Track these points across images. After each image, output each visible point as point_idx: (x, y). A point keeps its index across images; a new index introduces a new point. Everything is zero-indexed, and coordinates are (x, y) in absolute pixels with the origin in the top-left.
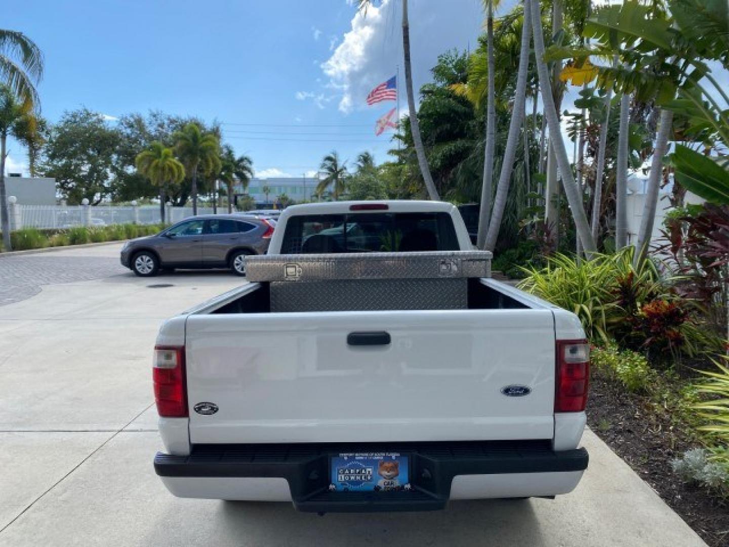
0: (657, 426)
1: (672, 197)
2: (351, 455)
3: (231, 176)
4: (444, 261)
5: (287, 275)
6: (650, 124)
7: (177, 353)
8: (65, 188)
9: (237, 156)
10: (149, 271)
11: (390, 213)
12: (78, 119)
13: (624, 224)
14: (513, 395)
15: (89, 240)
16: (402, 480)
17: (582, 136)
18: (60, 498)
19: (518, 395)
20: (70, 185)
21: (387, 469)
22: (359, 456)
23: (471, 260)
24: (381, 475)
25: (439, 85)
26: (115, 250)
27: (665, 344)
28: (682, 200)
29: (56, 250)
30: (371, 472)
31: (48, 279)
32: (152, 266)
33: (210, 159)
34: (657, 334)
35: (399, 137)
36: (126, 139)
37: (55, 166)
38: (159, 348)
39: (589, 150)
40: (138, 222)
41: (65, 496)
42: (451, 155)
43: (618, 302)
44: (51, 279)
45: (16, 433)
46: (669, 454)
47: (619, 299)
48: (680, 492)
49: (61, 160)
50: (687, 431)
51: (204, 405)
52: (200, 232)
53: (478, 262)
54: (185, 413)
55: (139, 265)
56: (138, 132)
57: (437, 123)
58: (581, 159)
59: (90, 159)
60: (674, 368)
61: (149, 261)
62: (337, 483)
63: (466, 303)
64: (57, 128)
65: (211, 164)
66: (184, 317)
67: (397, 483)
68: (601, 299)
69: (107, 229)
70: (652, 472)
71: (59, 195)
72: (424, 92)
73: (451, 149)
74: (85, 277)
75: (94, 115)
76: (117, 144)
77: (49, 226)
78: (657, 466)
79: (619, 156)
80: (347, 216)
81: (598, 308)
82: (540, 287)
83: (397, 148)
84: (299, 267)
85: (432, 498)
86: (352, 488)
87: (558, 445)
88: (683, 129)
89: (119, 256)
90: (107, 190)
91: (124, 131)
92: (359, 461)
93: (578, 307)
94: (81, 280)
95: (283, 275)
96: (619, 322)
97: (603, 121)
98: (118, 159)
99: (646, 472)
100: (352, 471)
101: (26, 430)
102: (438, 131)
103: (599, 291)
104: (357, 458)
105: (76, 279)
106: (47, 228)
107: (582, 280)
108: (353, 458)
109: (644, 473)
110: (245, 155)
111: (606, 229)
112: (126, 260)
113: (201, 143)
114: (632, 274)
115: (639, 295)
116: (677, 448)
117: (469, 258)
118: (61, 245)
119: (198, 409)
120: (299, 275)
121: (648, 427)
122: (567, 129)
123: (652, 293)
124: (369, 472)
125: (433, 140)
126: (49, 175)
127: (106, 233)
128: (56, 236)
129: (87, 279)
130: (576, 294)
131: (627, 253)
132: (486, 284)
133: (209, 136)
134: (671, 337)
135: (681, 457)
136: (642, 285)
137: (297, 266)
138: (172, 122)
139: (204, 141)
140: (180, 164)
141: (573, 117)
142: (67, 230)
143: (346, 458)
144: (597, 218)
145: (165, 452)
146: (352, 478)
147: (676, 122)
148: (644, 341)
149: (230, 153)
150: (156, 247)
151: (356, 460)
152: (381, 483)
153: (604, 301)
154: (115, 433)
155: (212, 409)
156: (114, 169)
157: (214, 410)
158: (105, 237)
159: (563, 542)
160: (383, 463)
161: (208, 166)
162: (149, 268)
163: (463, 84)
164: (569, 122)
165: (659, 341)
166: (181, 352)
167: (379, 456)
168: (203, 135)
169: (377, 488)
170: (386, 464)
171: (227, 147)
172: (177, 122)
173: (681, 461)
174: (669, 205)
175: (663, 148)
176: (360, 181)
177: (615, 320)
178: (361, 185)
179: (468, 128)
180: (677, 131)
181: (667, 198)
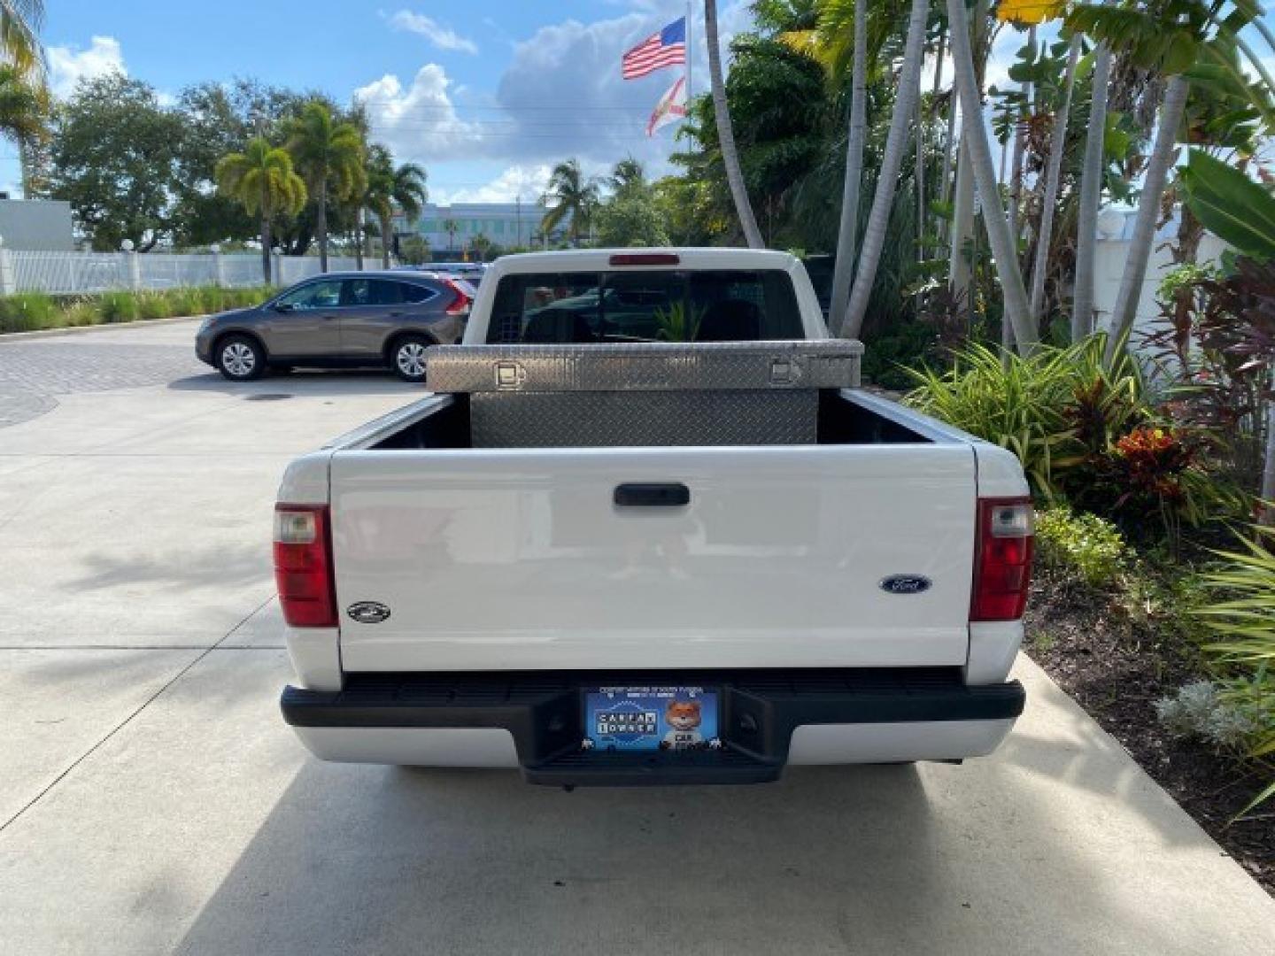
0: (1134, 643)
1: (1176, 246)
2: (620, 689)
3: (387, 202)
4: (779, 358)
5: (500, 382)
6: (1142, 112)
7: (316, 517)
8: (88, 221)
9: (397, 164)
10: (248, 370)
11: (681, 271)
12: (104, 92)
13: (1088, 293)
14: (899, 591)
15: (136, 315)
16: (706, 731)
17: (1020, 135)
18: (118, 759)
19: (908, 591)
20: (98, 215)
21: (683, 715)
22: (633, 693)
23: (825, 357)
24: (670, 723)
25: (766, 35)
26: (185, 333)
27: (1153, 504)
28: (1194, 251)
29: (78, 332)
30: (654, 720)
31: (69, 384)
32: (252, 363)
33: (349, 170)
34: (1141, 486)
35: (691, 131)
36: (195, 131)
37: (68, 179)
38: (284, 508)
39: (1032, 159)
40: (226, 284)
41: (125, 756)
42: (780, 165)
43: (1074, 431)
44: (72, 383)
45: (33, 651)
46: (1153, 689)
47: (1076, 426)
48: (1168, 753)
49: (78, 169)
50: (1184, 652)
51: (365, 605)
52: (335, 302)
53: (837, 361)
54: (332, 620)
55: (229, 360)
56: (217, 118)
57: (760, 106)
58: (1017, 175)
59: (131, 167)
60: (1165, 545)
61: (246, 353)
62: (596, 737)
63: (816, 431)
64: (69, 108)
65: (350, 177)
66: (328, 453)
67: (697, 737)
68: (1045, 427)
69: (168, 295)
70: (1121, 719)
71: (79, 234)
72: (737, 49)
73: (780, 156)
74: (134, 381)
75: (134, 85)
76: (180, 139)
77: (63, 289)
78: (1131, 709)
79: (1085, 173)
80: (605, 276)
81: (1038, 441)
82: (938, 405)
83: (685, 151)
84: (522, 367)
85: (757, 763)
86: (620, 744)
87: (974, 676)
88: (1204, 122)
89: (193, 344)
90: (165, 225)
91: (190, 114)
92: (633, 699)
93: (1004, 438)
94: (128, 385)
95: (492, 382)
96: (1075, 467)
97: (1058, 107)
98: (183, 167)
99: (1112, 720)
100: (622, 717)
101: (49, 645)
102: (762, 120)
103: (1041, 411)
104: (629, 695)
105: (118, 384)
106: (59, 292)
107: (1014, 392)
108: (623, 696)
109: (1109, 721)
110: (412, 162)
111: (1054, 303)
112: (206, 351)
113: (332, 140)
114: (1101, 382)
115: (1112, 418)
116: (1165, 680)
117: (822, 353)
118: (89, 323)
119: (356, 614)
120: (521, 382)
121: (1117, 645)
122: (994, 120)
123: (1133, 415)
124: (650, 719)
125: (754, 136)
126: (59, 195)
127: (167, 301)
128: (78, 305)
129: (138, 384)
130: (1003, 416)
131: (1095, 344)
132: (849, 399)
133: (346, 126)
134: (1163, 491)
135: (1173, 695)
136: (1116, 401)
137: (518, 366)
138: (277, 99)
139: (336, 136)
140: (297, 178)
141: (1006, 98)
142: (97, 297)
143: (611, 696)
144: (1040, 281)
145: (300, 686)
146: (622, 728)
147: (1192, 108)
148: (1117, 498)
149: (384, 157)
150: (258, 328)
151: (630, 699)
152: (671, 737)
153: (1050, 430)
154: (204, 651)
155: (380, 612)
156: (175, 186)
157: (383, 614)
158: (166, 309)
159: (971, 834)
160: (675, 704)
161: (344, 182)
162: (248, 365)
163: (806, 33)
164: (998, 107)
165: (1143, 499)
166: (324, 515)
167: (667, 693)
168: (334, 124)
169: (664, 746)
170: (680, 706)
171: (378, 148)
172: (284, 98)
173: (1174, 702)
174: (1171, 260)
175: (1166, 156)
176: (619, 211)
177: (1066, 462)
178: (621, 218)
179: (812, 116)
180: (1193, 125)
181: (1167, 248)
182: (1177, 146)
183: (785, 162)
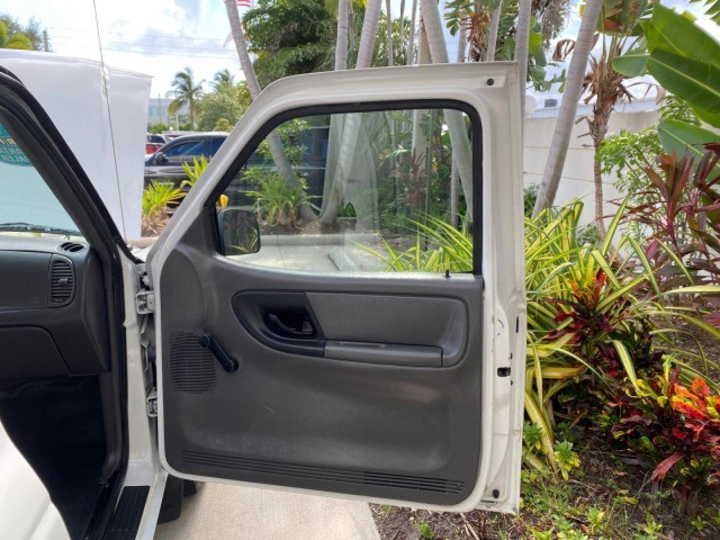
1: (592, 119)
28: (605, 124)
39: (472, 51)
42: (298, 62)
57: (283, 22)
73: (298, 56)
97: (494, 8)
102: (284, 32)
125: (278, 43)
174: (588, 130)
175: (587, 40)
176: (212, 101)
177: (555, 373)
178: (213, 106)
179: (321, 31)
180: (608, 15)
181: (585, 121)
182: (596, 33)
183: (301, 60)
